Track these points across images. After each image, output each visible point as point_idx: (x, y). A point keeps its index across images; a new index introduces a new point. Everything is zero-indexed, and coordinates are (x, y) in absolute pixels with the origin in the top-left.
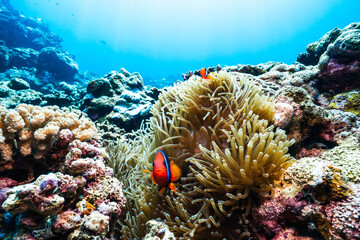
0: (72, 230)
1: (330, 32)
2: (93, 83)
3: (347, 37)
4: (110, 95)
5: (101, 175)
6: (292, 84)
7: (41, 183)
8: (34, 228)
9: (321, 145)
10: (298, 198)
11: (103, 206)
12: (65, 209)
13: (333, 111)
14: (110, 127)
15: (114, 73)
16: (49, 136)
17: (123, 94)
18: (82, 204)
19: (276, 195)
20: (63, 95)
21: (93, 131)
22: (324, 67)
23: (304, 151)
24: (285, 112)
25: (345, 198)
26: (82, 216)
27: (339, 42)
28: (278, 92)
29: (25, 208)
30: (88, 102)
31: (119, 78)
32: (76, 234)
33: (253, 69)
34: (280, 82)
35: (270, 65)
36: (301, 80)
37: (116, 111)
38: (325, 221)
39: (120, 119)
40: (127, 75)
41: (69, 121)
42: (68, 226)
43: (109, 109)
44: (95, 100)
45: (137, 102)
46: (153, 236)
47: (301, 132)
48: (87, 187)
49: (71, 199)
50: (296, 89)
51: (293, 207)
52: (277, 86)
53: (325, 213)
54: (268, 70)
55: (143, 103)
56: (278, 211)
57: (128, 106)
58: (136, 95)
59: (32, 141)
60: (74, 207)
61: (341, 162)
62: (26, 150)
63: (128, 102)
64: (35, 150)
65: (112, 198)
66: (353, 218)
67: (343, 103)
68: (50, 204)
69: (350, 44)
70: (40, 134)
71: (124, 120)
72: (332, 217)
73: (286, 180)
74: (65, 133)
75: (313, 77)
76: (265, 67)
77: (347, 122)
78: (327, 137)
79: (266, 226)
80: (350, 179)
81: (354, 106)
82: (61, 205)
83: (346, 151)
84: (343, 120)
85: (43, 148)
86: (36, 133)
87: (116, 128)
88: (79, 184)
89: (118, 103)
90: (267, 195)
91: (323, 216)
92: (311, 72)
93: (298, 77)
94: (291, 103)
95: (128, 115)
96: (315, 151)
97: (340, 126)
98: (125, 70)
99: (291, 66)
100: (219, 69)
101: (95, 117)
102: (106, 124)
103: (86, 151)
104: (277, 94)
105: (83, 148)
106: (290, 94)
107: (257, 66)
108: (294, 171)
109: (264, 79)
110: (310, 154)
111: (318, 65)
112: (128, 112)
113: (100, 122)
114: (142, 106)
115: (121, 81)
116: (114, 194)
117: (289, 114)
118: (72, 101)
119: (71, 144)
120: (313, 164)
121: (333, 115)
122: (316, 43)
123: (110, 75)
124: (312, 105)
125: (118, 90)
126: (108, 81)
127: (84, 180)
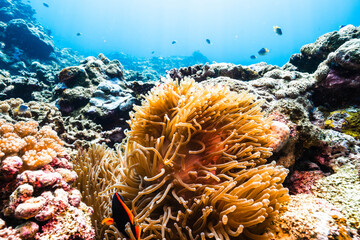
2: (66, 71)
3: (351, 48)
4: (86, 85)
5: (61, 210)
6: (288, 96)
13: (331, 131)
14: (85, 122)
15: (91, 60)
17: (101, 85)
22: (322, 78)
23: (296, 173)
24: (280, 135)
27: (342, 53)
30: (60, 92)
31: (97, 66)
33: (244, 70)
34: (274, 91)
35: (263, 68)
36: (296, 90)
37: (92, 104)
39: (97, 114)
40: (106, 62)
43: (85, 101)
44: (68, 91)
45: (116, 94)
47: (294, 154)
48: (40, 232)
50: (294, 104)
52: (271, 96)
54: (261, 74)
55: (123, 96)
57: (107, 99)
58: (115, 86)
63: (106, 93)
67: (341, 122)
69: (354, 56)
71: (101, 114)
73: (283, 229)
74: (11, 162)
75: (309, 88)
76: (256, 68)
77: (346, 146)
78: (322, 160)
80: (352, 225)
81: (353, 127)
83: (344, 182)
84: (342, 144)
87: (92, 124)
89: (94, 96)
92: (308, 82)
93: (294, 87)
94: (287, 121)
95: (105, 109)
96: (308, 176)
97: (337, 151)
98: (103, 56)
99: (287, 73)
100: (207, 68)
101: (67, 110)
102: (80, 119)
103: (41, 183)
104: (271, 108)
105: (37, 180)
106: (286, 111)
107: (249, 67)
108: (293, 220)
109: (256, 87)
110: (303, 178)
111: (316, 73)
112: (105, 106)
113: (74, 116)
114: (122, 99)
115: (98, 69)
116: (78, 232)
117: (284, 136)
118: (43, 87)
119: (19, 176)
120: (316, 215)
121: (331, 137)
122: (311, 45)
123: (86, 62)
124: (310, 125)
125: (96, 80)
126: (83, 69)
127: (35, 227)
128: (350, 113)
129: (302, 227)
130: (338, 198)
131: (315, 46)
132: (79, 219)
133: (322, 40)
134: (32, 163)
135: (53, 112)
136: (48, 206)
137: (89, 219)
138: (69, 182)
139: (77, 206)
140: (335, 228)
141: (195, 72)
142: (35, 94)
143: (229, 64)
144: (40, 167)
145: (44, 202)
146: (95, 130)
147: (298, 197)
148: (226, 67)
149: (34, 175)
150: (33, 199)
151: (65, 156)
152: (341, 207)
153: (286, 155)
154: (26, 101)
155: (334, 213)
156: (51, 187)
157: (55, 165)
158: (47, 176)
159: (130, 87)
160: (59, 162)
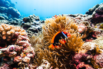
0: (19, 62)
1: (96, 5)
2: (25, 18)
3: (102, 7)
4: (30, 22)
5: (28, 46)
6: (84, 20)
7: (9, 48)
8: (7, 61)
10: (86, 53)
11: (28, 55)
12: (17, 56)
13: (96, 28)
14: (30, 32)
15: (31, 16)
16: (12, 34)
17: (34, 22)
18: (22, 54)
19: (80, 53)
20: (15, 22)
21: (25, 32)
22: (94, 16)
23: (87, 40)
24: (83, 29)
25: (100, 54)
26: (22, 58)
27: (99, 8)
28: (80, 22)
29: (4, 55)
30: (23, 24)
31: (33, 17)
32: (20, 63)
33: (73, 15)
34: (81, 19)
35: (78, 15)
36: (87, 19)
37: (31, 27)
38: (93, 60)
40: (35, 16)
41: (18, 29)
42: (18, 61)
44: (25, 24)
45: (38, 24)
46: (44, 64)
47: (86, 35)
48: (23, 49)
49: (19, 53)
51: (84, 56)
52: (80, 21)
53: (94, 58)
55: (40, 25)
56: (80, 57)
57: (35, 26)
58: (38, 22)
59: (6, 35)
60: (19, 55)
61: (98, 43)
62: (4, 38)
63: (35, 24)
64: (7, 38)
65: (31, 53)
66: (102, 59)
67: (99, 26)
68: (12, 54)
69: (102, 9)
70: (9, 33)
71: (34, 30)
72: (96, 59)
73: (83, 48)
74: (17, 33)
75: (90, 19)
76: (76, 15)
78: (94, 36)
79: (76, 61)
80: (101, 48)
81: (102, 27)
82: (16, 55)
84: (99, 31)
85: (10, 37)
86: (7, 32)
87: (32, 32)
88: (21, 48)
89: (32, 25)
90: (77, 53)
91: (93, 59)
92: (90, 17)
94: (84, 26)
95: (35, 28)
97: (98, 33)
98: (34, 15)
102: (28, 31)
105: (22, 37)
106: (84, 23)
108: (85, 46)
109: (76, 19)
110: (89, 41)
111: (92, 15)
112: (35, 27)
114: (39, 26)
116: (31, 51)
118: (18, 24)
119: (18, 36)
120: (91, 44)
121: (96, 30)
122: (91, 8)
124: (90, 27)
125: (32, 21)
126: (29, 18)
127: (22, 47)
129: (87, 47)
134: (21, 34)
136: (25, 44)
138: (29, 41)
146: (32, 34)
150: (22, 41)
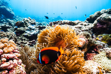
2: (18, 22)
3: (104, 16)
4: (24, 27)
6: (85, 30)
9: (93, 51)
13: (98, 41)
14: (24, 38)
15: (26, 19)
17: (29, 27)
22: (95, 25)
24: (83, 42)
27: (101, 17)
30: (16, 29)
31: (28, 21)
33: (72, 22)
34: (81, 29)
35: (78, 22)
36: (88, 29)
37: (26, 33)
40: (30, 20)
45: (33, 30)
50: (87, 33)
57: (30, 31)
69: (104, 19)
75: (92, 28)
77: (102, 46)
78: (95, 50)
81: (104, 40)
83: (102, 57)
84: (101, 45)
87: (26, 39)
89: (27, 30)
92: (91, 26)
93: (87, 28)
95: (30, 34)
96: (91, 55)
98: (30, 18)
99: (85, 23)
100: (61, 22)
101: (18, 35)
102: (22, 37)
103: (9, 58)
104: (80, 34)
105: (7, 57)
106: (85, 35)
107: (74, 21)
108: (86, 68)
110: (90, 55)
111: (94, 24)
112: (30, 33)
113: (20, 36)
114: (35, 31)
115: (28, 22)
116: (20, 73)
117: (84, 43)
119: (2, 56)
120: (93, 66)
121: (98, 43)
122: (93, 15)
123: (24, 19)
124: (92, 39)
125: (27, 25)
126: (23, 22)
127: (7, 71)
128: (104, 35)
130: (100, 61)
131: (94, 15)
132: (21, 69)
133: (96, 14)
135: (14, 35)
136: (11, 65)
137: (24, 68)
138: (18, 57)
139: (20, 65)
140: (98, 70)
141: (57, 23)
142: (8, 29)
143: (68, 21)
144: (9, 53)
145: (10, 64)
146: (27, 41)
147: (88, 61)
148: (67, 22)
149: (6, 55)
150: (6, 63)
151: (17, 49)
152: (101, 64)
153: (85, 49)
154: (5, 32)
155: (98, 66)
156: (12, 59)
157: (14, 52)
158: (11, 55)
159: (38, 27)
160: (15, 51)
